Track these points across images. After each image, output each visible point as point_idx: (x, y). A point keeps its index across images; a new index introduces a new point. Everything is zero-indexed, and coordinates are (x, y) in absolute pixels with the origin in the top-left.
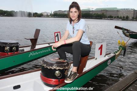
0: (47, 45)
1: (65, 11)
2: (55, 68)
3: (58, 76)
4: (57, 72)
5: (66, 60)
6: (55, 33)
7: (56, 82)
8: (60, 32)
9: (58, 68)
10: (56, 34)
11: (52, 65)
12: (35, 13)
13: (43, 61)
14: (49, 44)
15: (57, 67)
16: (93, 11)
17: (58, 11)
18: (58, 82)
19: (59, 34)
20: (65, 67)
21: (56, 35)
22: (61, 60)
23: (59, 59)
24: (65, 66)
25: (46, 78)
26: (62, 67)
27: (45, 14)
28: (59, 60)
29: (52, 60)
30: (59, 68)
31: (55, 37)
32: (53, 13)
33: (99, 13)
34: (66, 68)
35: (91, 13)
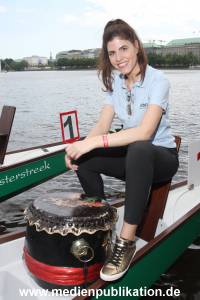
0: (40, 153)
1: (87, 52)
2: (71, 231)
3: (83, 257)
4: (78, 243)
5: (103, 201)
6: (61, 115)
7: (75, 276)
8: (75, 112)
9: (81, 231)
10: (65, 118)
11: (59, 221)
12: (7, 60)
13: (32, 208)
14: (43, 147)
15: (77, 226)
16: (162, 48)
17: (70, 52)
18: (82, 277)
19: (73, 116)
20: (103, 226)
21: (64, 122)
22: (89, 203)
23: (83, 197)
24: (101, 223)
25: (42, 265)
26: (94, 227)
27: (35, 62)
28: (81, 203)
29: (59, 203)
30: (85, 231)
31: (63, 126)
32: (54, 58)
33: (181, 53)
34: (107, 227)
35: (158, 52)
